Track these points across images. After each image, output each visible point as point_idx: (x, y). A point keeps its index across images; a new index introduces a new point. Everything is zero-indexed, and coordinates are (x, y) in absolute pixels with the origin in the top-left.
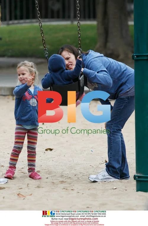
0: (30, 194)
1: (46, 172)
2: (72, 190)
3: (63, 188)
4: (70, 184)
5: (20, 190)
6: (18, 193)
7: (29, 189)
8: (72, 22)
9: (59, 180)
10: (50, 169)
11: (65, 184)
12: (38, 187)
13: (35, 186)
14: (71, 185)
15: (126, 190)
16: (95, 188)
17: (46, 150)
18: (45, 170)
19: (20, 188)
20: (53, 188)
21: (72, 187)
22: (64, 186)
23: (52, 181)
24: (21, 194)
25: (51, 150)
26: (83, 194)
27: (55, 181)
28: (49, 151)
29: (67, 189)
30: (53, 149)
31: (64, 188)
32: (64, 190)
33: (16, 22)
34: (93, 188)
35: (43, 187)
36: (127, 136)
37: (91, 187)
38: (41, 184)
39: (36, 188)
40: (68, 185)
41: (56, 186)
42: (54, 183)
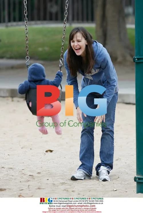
0: (31, 196)
1: (47, 174)
2: (73, 191)
3: (63, 189)
4: (70, 185)
5: (21, 192)
6: (19, 195)
7: (30, 190)
8: (70, 24)
9: (59, 181)
10: (51, 171)
11: (66, 185)
12: (39, 188)
13: (36, 188)
14: (72, 186)
15: (126, 192)
16: (95, 190)
17: (47, 151)
18: (46, 171)
19: (21, 189)
20: (54, 189)
21: (73, 189)
22: (64, 187)
23: (53, 183)
24: (22, 195)
25: (51, 151)
26: (84, 195)
27: (55, 183)
28: (49, 152)
29: (67, 191)
30: (53, 151)
31: (65, 190)
32: (65, 192)
33: (15, 23)
34: (94, 190)
35: (43, 189)
36: (127, 138)
37: (91, 189)
38: (42, 185)
39: (36, 189)
40: (69, 187)
41: (57, 188)
42: (54, 184)
